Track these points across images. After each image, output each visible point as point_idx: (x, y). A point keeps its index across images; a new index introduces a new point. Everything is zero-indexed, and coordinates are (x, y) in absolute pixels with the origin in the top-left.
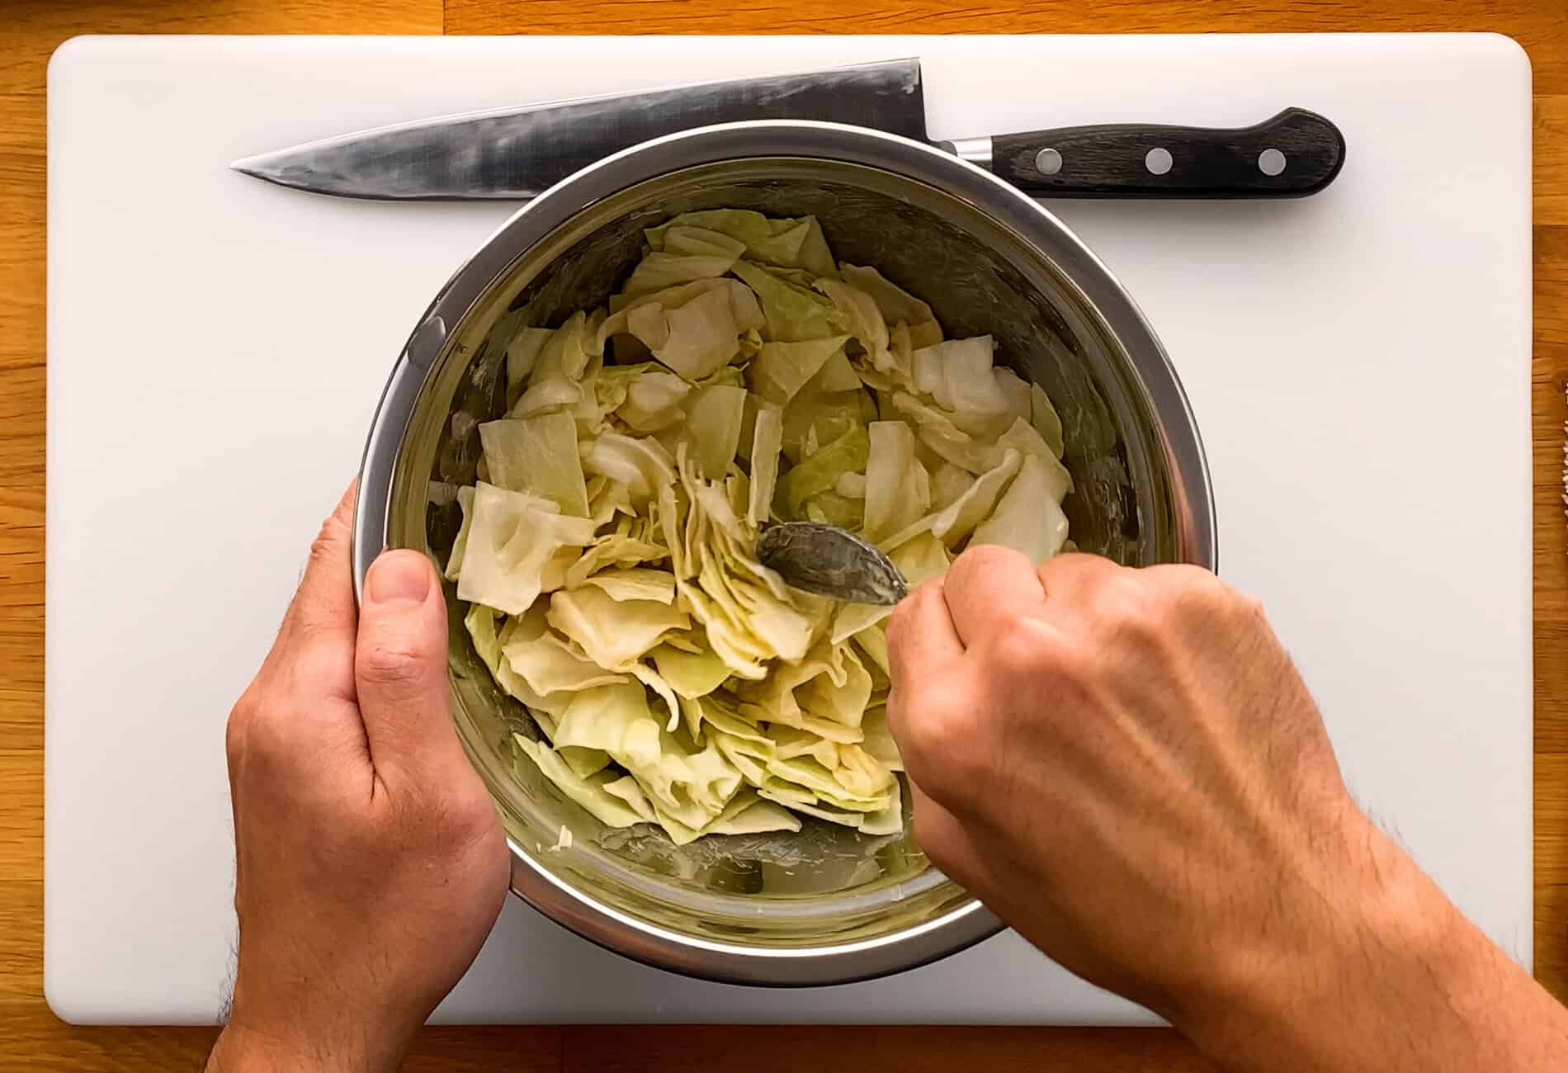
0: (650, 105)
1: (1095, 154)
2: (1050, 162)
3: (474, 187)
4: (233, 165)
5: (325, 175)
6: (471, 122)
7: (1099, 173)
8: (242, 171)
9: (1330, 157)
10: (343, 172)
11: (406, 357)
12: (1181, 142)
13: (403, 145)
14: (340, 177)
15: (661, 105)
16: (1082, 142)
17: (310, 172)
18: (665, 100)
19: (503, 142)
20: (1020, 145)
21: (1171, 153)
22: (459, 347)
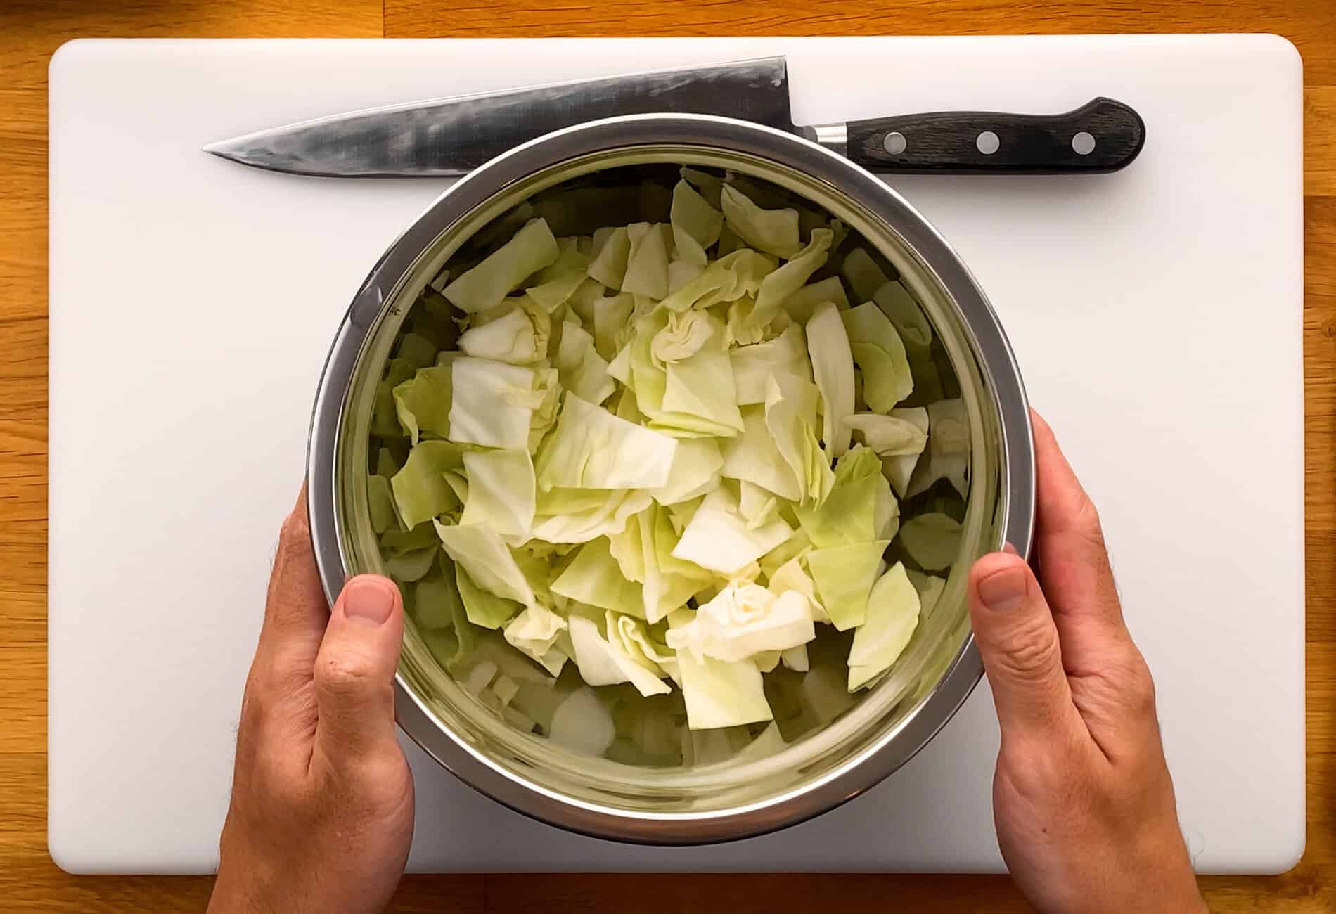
0: (559, 96)
1: (933, 137)
2: (896, 144)
3: (409, 167)
4: (205, 148)
5: (283, 157)
6: (406, 112)
7: (937, 153)
8: (214, 153)
9: (1133, 139)
10: (297, 153)
11: (349, 318)
12: (1006, 127)
13: (350, 131)
14: (296, 158)
15: (568, 97)
16: (923, 127)
17: (271, 154)
18: (571, 92)
19: (434, 128)
20: (871, 130)
21: (998, 136)
22: (393, 310)
